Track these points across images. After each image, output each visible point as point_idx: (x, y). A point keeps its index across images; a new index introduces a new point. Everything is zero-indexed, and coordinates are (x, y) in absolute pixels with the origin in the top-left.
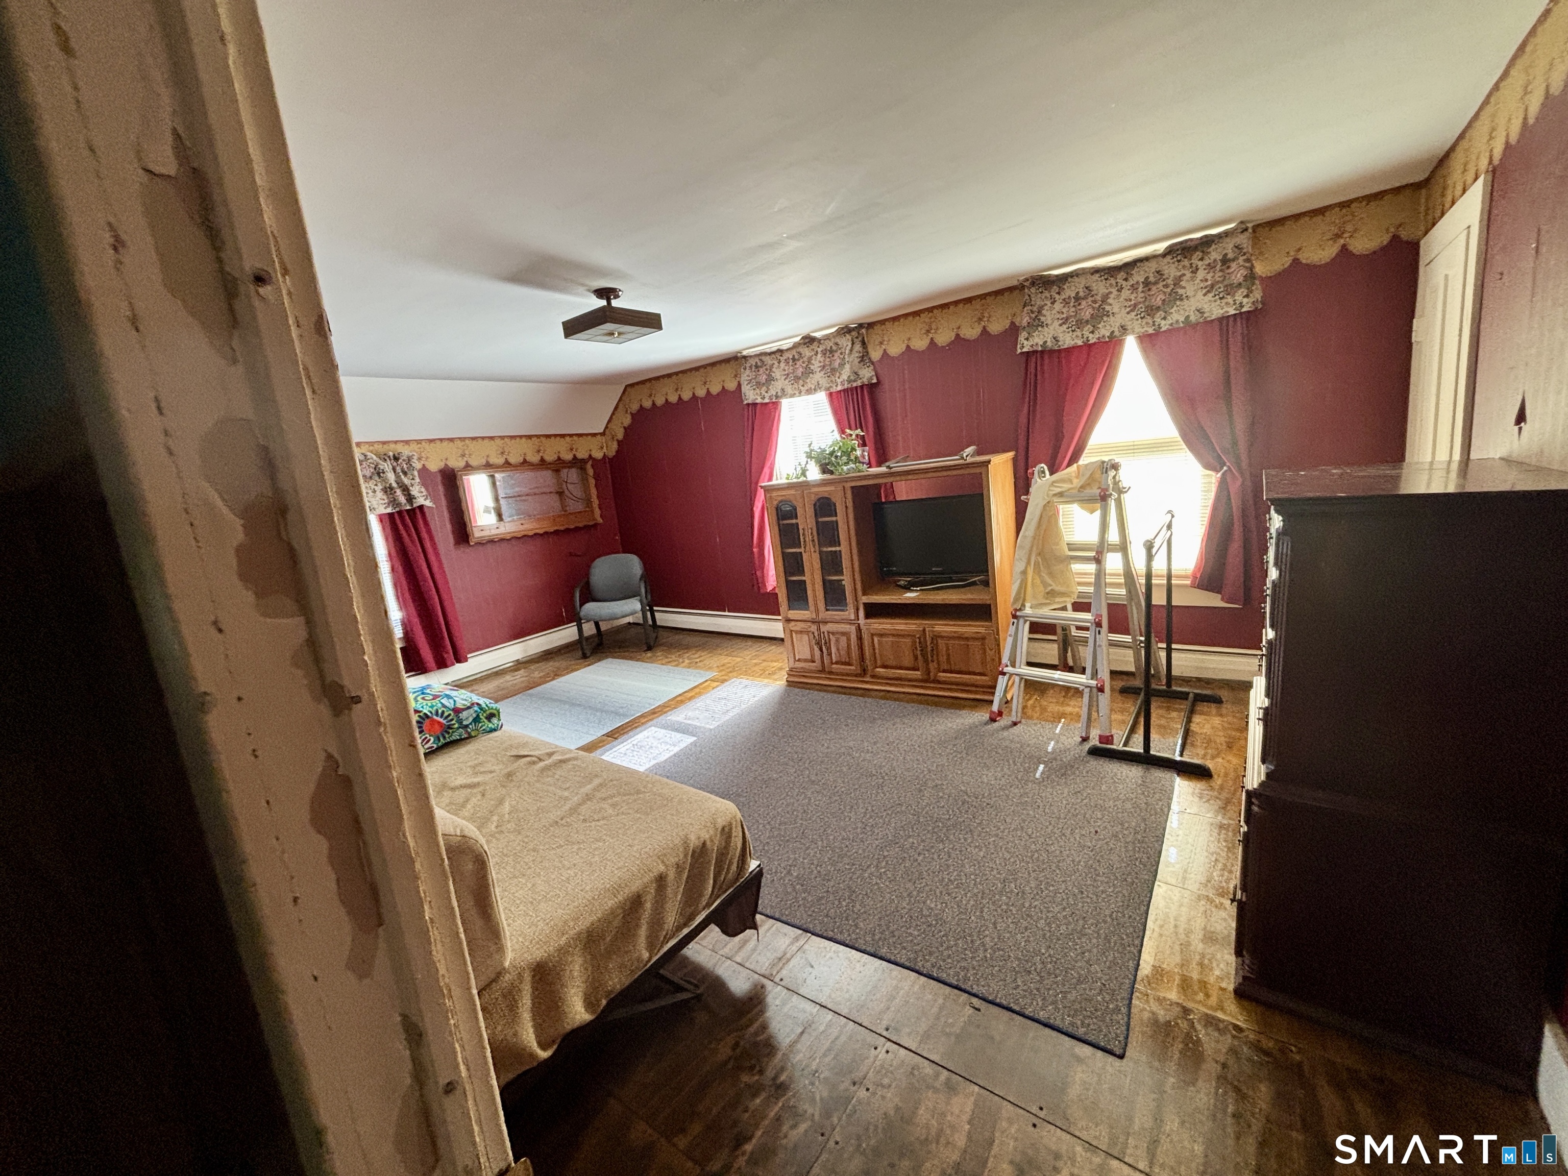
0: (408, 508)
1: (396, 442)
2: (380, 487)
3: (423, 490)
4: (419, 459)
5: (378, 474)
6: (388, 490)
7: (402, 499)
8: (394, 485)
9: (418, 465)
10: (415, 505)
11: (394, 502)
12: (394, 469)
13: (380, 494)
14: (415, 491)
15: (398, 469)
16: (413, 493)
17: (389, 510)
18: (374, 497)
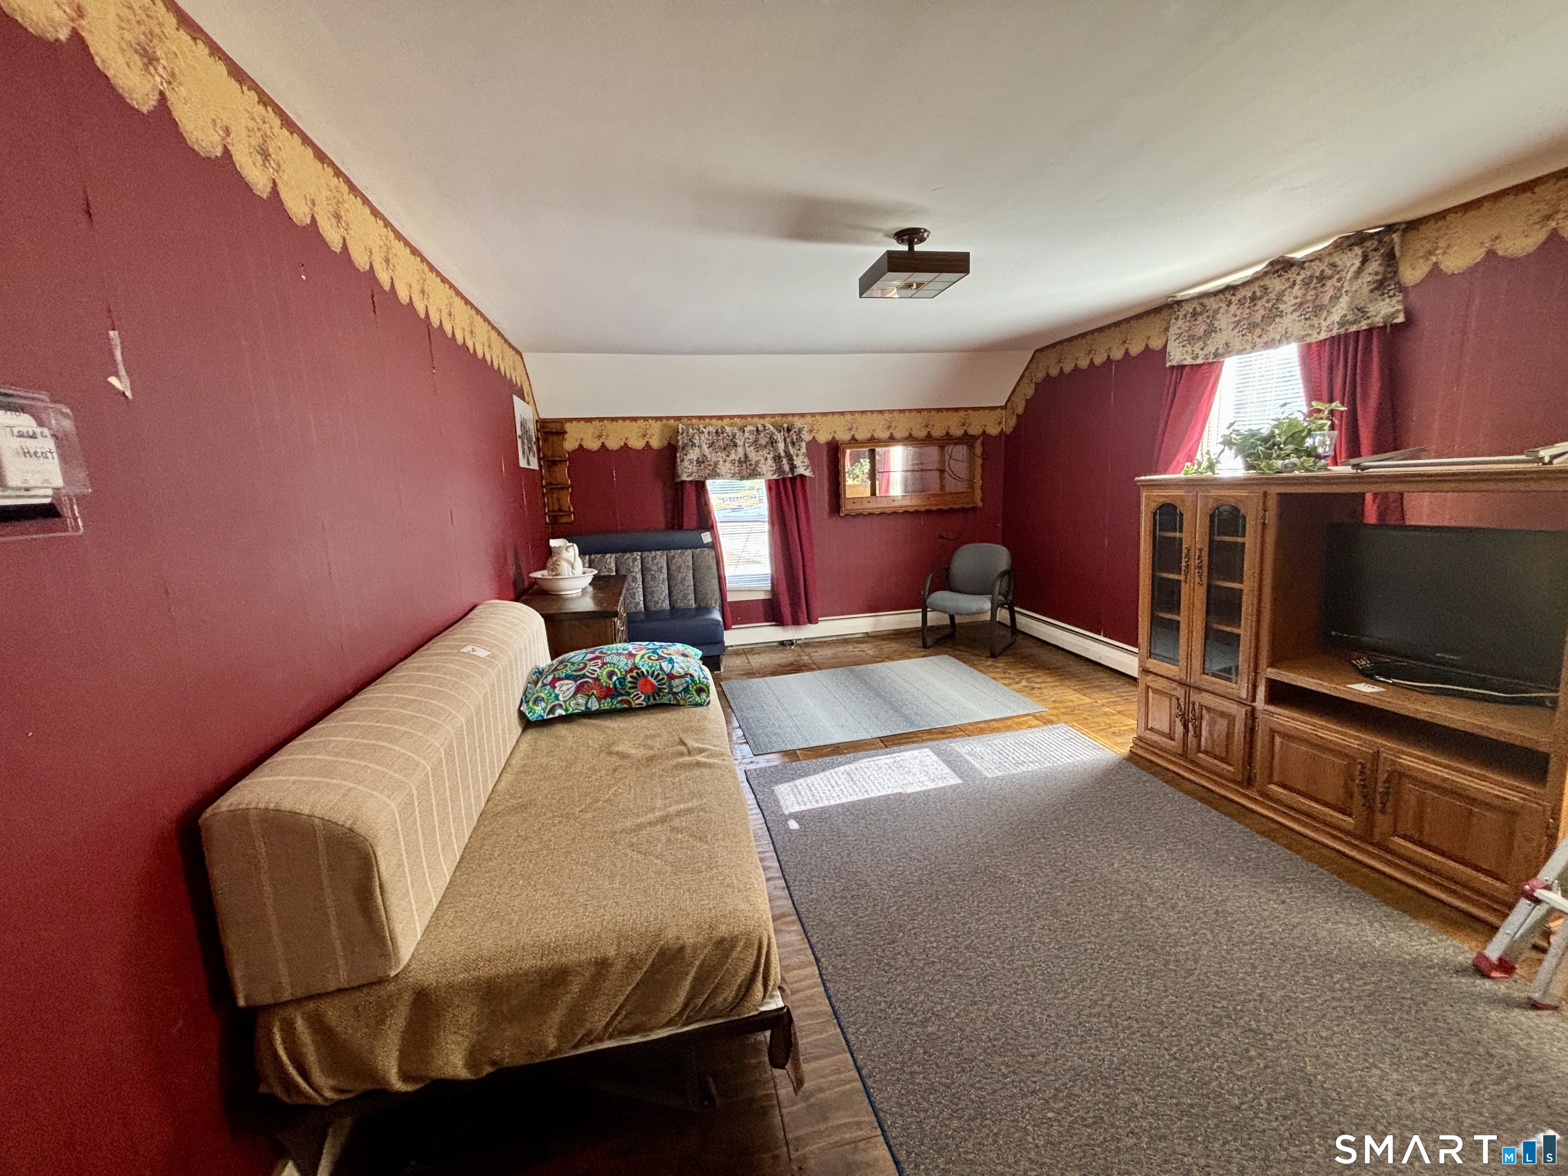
0: (790, 476)
1: (793, 415)
2: (772, 455)
3: (806, 460)
4: (811, 431)
5: (772, 443)
6: (777, 459)
7: (786, 468)
8: (783, 454)
9: (807, 437)
10: (795, 474)
11: (780, 469)
12: (785, 440)
13: (770, 462)
14: (798, 462)
15: (788, 441)
16: (795, 463)
17: (775, 477)
18: (765, 464)
